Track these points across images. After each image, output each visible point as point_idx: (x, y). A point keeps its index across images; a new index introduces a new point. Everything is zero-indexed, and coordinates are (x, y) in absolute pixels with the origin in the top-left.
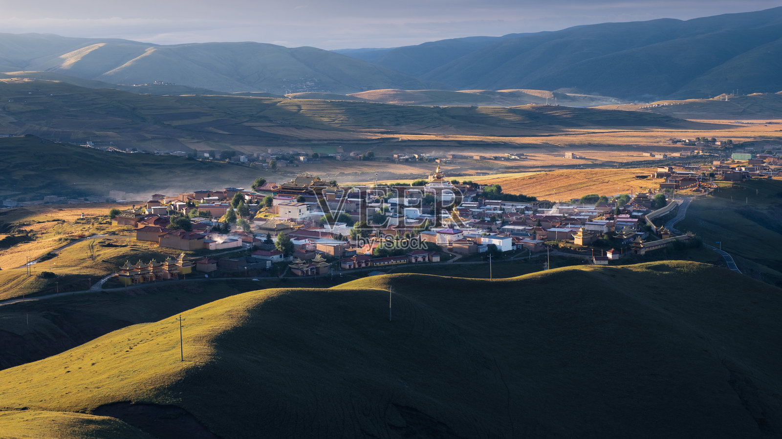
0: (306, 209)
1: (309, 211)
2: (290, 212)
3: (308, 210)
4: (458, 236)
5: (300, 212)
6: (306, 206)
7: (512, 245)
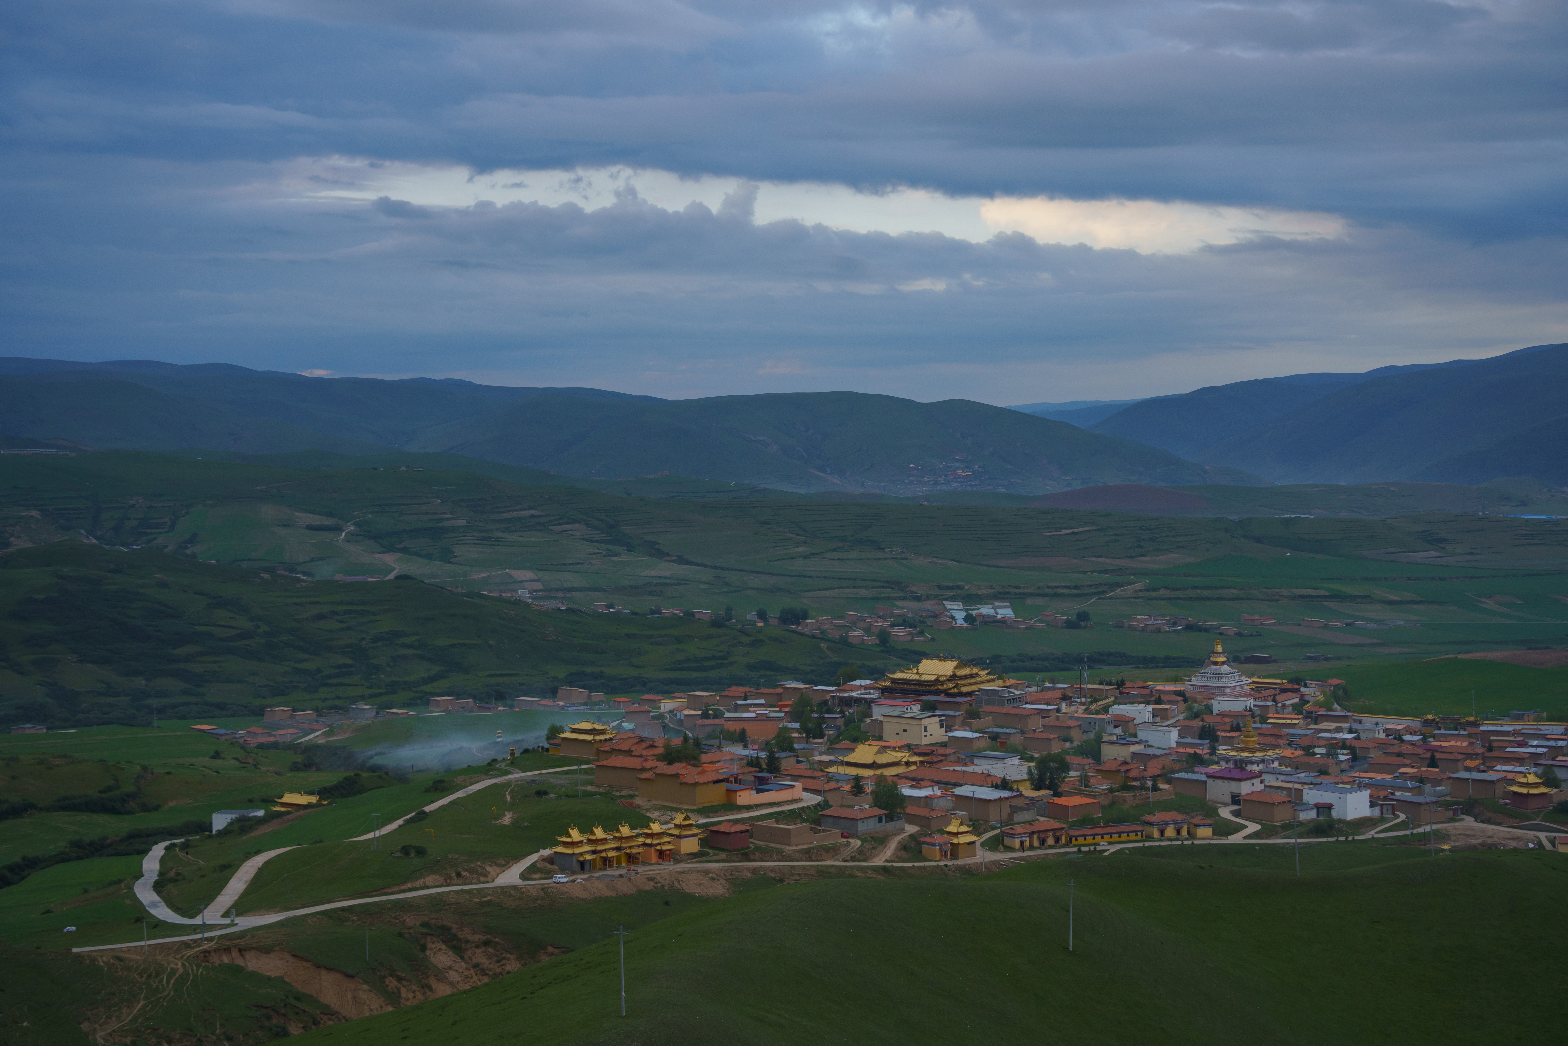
0: (938, 725)
1: (943, 730)
2: (905, 731)
3: (941, 726)
4: (1253, 784)
5: (926, 731)
6: (937, 719)
7: (1371, 806)
